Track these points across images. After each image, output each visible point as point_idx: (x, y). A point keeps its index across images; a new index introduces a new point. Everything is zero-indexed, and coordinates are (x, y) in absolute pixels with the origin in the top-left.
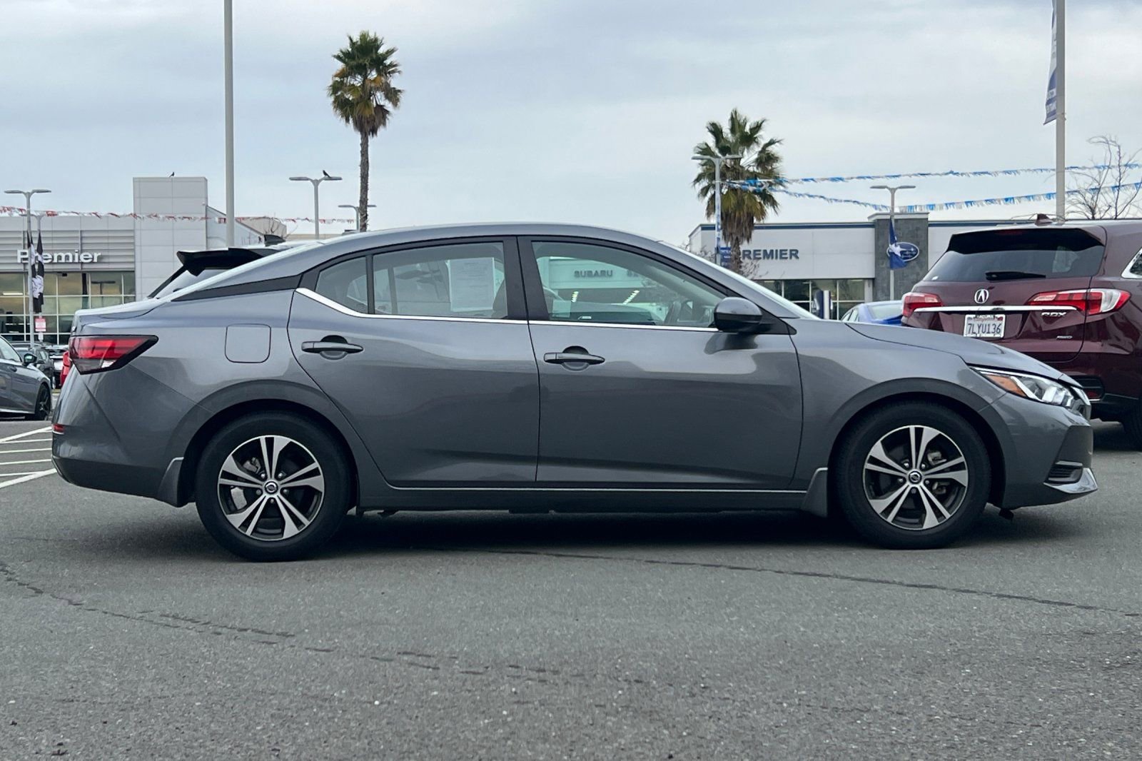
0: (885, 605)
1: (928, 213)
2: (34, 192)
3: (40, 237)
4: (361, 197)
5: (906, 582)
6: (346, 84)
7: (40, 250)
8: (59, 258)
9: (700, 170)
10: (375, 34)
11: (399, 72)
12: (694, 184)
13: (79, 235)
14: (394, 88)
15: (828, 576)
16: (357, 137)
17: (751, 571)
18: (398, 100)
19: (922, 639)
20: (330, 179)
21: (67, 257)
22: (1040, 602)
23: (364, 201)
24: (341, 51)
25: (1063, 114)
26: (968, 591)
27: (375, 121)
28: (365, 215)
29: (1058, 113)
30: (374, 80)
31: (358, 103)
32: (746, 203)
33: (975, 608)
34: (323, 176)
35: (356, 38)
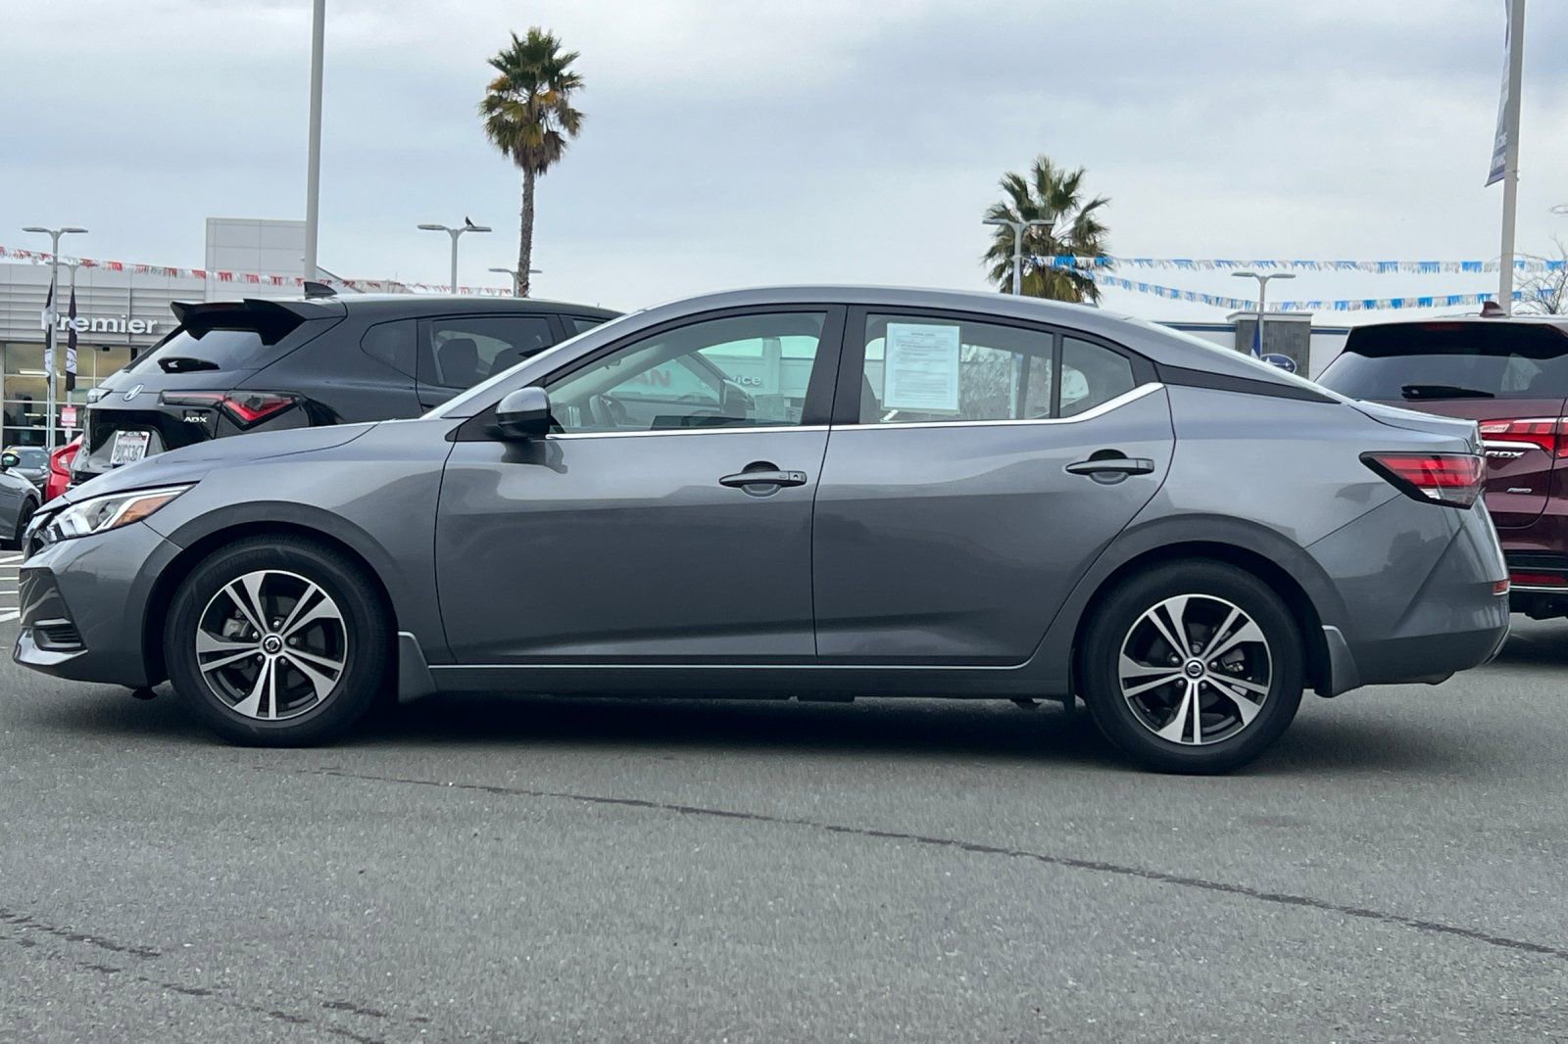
0: (1222, 935)
1: (1311, 315)
2: (63, 231)
3: (73, 297)
4: (521, 259)
5: (1261, 890)
6: (506, 99)
7: (73, 314)
8: (100, 325)
9: (993, 242)
10: (550, 32)
11: (581, 86)
12: (985, 261)
13: (128, 295)
14: (573, 110)
15: (1128, 871)
16: (520, 174)
17: (999, 855)
18: (577, 125)
19: (1286, 1016)
20: (474, 229)
21: (110, 325)
22: (1492, 942)
23: (524, 263)
24: (502, 54)
25: (1515, 171)
26: (1366, 913)
27: (544, 153)
28: (525, 284)
29: (1507, 171)
30: (546, 97)
31: (521, 127)
32: (1057, 288)
33: (1380, 949)
34: (466, 225)
35: (523, 37)
